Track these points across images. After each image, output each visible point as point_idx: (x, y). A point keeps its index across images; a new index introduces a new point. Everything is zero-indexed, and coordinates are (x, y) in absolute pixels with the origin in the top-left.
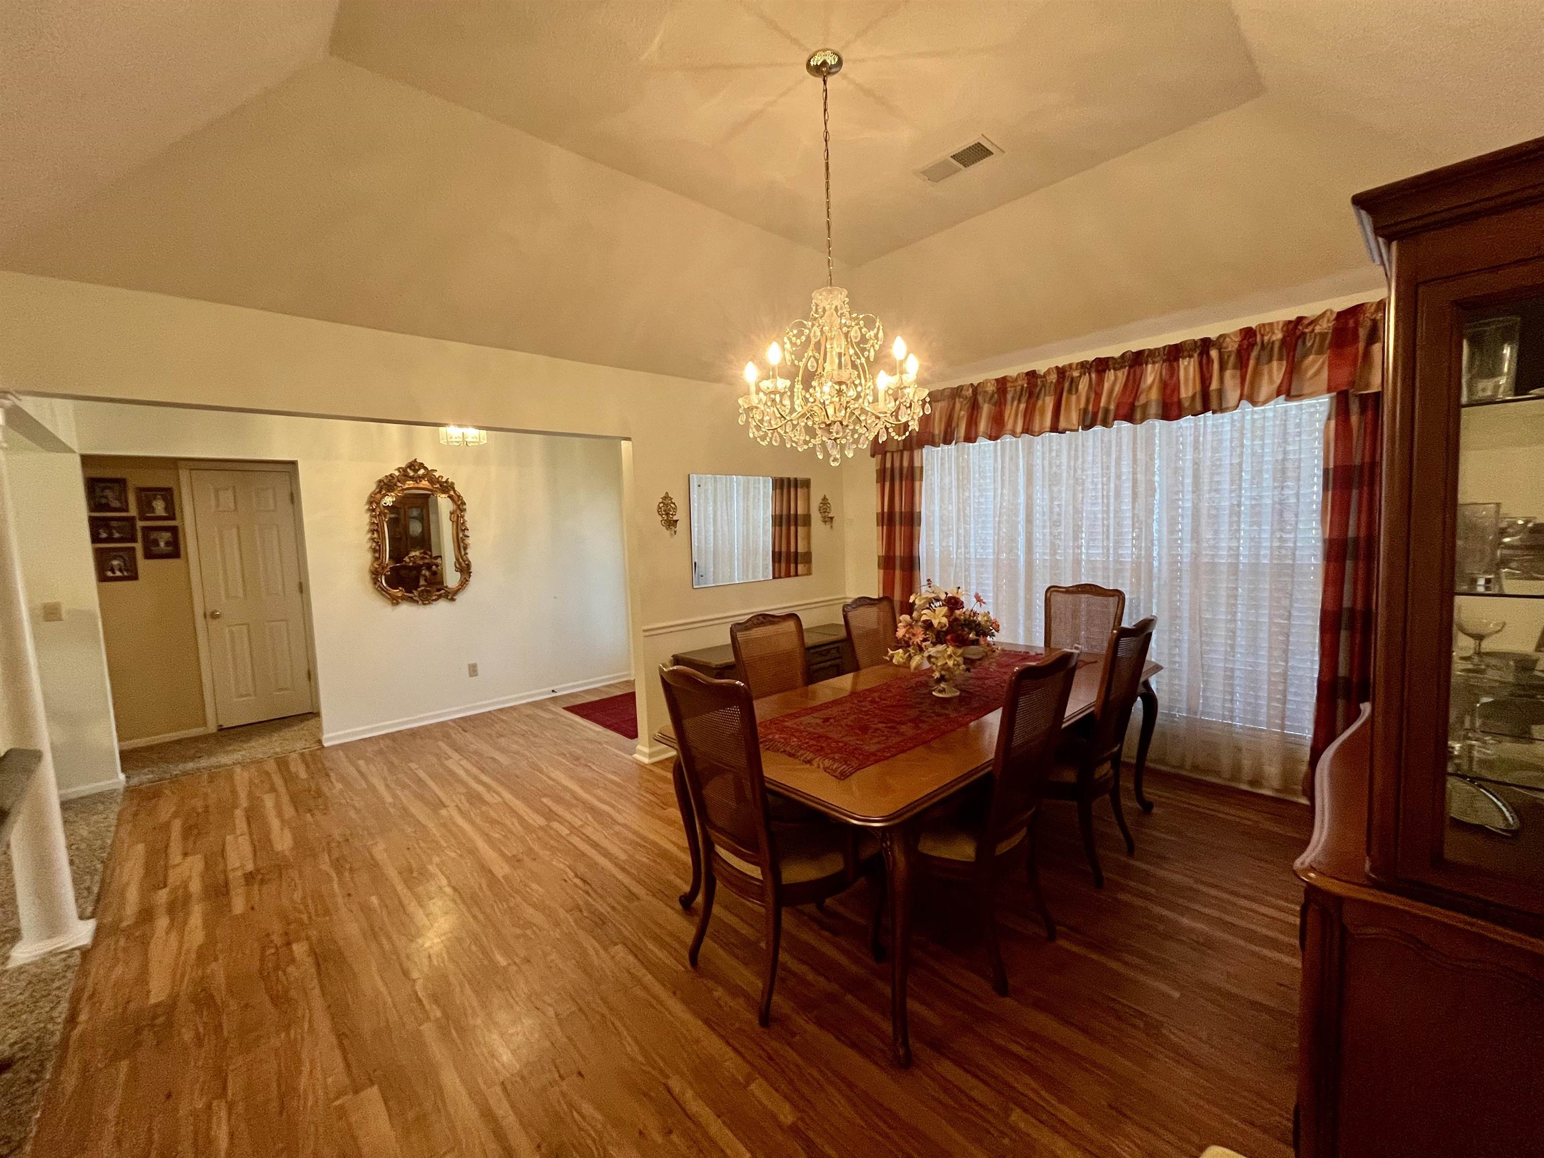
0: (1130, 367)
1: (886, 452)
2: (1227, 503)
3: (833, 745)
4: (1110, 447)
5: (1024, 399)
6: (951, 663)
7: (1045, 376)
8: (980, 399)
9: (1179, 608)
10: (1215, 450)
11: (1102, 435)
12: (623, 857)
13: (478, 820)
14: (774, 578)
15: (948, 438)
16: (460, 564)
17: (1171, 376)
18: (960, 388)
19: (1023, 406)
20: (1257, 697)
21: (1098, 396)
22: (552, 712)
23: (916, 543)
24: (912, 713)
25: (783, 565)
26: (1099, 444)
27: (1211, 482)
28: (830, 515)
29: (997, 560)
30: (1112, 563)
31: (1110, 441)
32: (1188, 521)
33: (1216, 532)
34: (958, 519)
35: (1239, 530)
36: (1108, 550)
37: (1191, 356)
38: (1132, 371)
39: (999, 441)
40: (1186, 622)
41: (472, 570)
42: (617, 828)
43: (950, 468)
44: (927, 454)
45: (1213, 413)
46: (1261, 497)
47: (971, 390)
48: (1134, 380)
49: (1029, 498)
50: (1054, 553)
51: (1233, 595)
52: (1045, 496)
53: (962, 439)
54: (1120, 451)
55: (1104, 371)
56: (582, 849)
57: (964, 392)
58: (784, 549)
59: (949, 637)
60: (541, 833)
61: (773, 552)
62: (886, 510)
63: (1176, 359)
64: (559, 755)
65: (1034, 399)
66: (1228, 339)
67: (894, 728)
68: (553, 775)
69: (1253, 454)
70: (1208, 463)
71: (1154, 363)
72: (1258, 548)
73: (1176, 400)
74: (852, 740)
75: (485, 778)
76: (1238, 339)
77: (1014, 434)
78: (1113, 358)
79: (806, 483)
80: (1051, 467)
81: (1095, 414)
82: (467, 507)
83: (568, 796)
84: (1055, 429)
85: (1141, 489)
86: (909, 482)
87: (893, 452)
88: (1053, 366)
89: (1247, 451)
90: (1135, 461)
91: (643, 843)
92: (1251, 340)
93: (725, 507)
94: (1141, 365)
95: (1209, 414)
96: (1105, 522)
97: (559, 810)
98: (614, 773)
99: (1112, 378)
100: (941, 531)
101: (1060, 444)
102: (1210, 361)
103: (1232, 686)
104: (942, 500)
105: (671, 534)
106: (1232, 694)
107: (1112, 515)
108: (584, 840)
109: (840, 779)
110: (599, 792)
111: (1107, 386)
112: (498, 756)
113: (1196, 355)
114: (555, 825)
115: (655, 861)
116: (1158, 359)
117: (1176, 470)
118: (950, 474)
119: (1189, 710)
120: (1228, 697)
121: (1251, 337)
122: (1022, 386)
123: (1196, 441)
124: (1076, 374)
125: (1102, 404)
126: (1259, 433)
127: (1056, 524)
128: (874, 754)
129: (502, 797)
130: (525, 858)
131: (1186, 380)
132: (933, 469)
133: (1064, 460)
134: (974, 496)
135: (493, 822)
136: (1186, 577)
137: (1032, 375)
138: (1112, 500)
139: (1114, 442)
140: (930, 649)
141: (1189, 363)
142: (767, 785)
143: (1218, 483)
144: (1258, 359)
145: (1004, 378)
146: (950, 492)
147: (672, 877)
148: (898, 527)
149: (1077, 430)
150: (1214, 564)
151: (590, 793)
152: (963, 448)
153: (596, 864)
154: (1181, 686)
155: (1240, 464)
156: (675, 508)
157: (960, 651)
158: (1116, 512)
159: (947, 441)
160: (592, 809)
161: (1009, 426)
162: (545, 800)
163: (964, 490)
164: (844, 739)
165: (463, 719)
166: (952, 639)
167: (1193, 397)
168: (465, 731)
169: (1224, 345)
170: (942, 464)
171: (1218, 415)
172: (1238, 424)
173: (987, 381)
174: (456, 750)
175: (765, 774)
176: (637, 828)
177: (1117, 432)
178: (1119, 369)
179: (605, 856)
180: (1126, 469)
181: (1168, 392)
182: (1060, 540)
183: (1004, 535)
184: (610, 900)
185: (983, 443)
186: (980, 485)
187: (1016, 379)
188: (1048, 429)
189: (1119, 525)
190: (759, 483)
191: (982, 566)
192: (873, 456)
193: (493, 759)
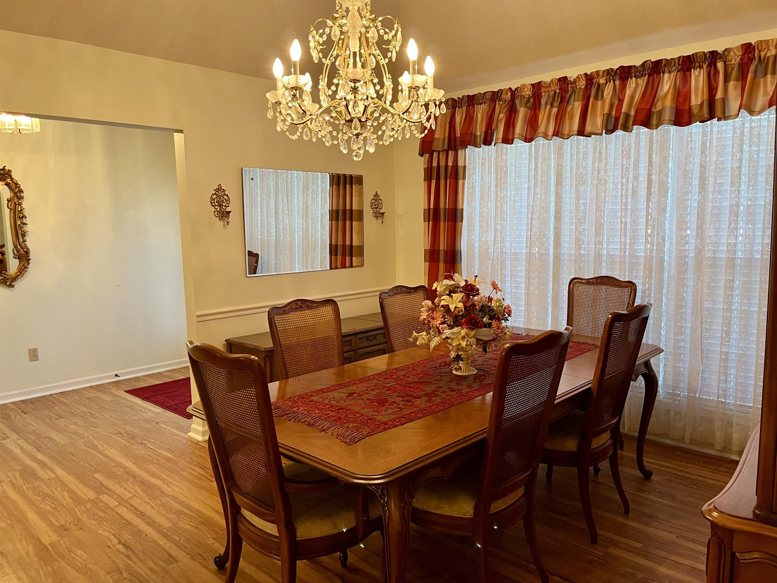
0: (649, 76)
1: (433, 152)
2: (728, 204)
3: (351, 416)
4: (630, 150)
5: (556, 104)
6: (464, 344)
7: (575, 82)
8: (517, 102)
9: (683, 299)
10: (719, 154)
11: (624, 139)
12: (167, 524)
13: (30, 494)
14: (331, 268)
15: (489, 139)
16: (18, 251)
17: (684, 85)
18: (500, 92)
19: (555, 110)
20: (746, 378)
21: (621, 101)
22: (114, 395)
23: (458, 238)
24: (429, 389)
25: (339, 258)
26: (619, 147)
27: (714, 184)
28: (382, 211)
29: (529, 254)
30: (627, 257)
31: (630, 145)
32: (694, 218)
33: (718, 230)
34: (496, 216)
35: (736, 229)
36: (625, 245)
37: (701, 67)
38: (651, 78)
39: (533, 143)
40: (689, 311)
41: (31, 257)
42: (164, 499)
43: (490, 167)
44: (470, 154)
45: (719, 120)
46: (755, 199)
47: (509, 93)
48: (652, 88)
49: (559, 196)
50: (578, 247)
51: (730, 287)
52: (573, 195)
53: (500, 141)
54: (638, 153)
55: (627, 79)
56: (129, 519)
57: (503, 96)
58: (340, 243)
59: (464, 320)
60: (89, 505)
61: (331, 245)
62: (432, 206)
63: (689, 70)
64: (115, 434)
65: (564, 104)
66: (732, 53)
67: (409, 401)
68: (107, 452)
69: (750, 159)
70: (713, 167)
71: (670, 72)
72: (752, 244)
73: (687, 107)
74: (369, 412)
75: (40, 456)
76: (740, 53)
77: (546, 136)
78: (635, 66)
79: (359, 180)
80: (578, 168)
81: (617, 119)
82: (25, 194)
83: (120, 471)
84: (581, 132)
85: (655, 189)
86: (452, 181)
87: (439, 152)
88: (582, 73)
89: (746, 156)
90: (650, 163)
91: (186, 511)
92: (750, 55)
93: (286, 202)
94: (659, 73)
95: (715, 121)
96: (623, 220)
97: (110, 484)
98: (168, 450)
99: (633, 85)
100: (481, 227)
101: (586, 147)
102: (716, 71)
103: (726, 368)
104: (482, 197)
105: (224, 225)
106: (726, 375)
107: (629, 214)
108: (130, 511)
109: (349, 444)
110: (152, 468)
111: (628, 92)
112: (54, 435)
113: (705, 66)
114: (105, 497)
115: (196, 528)
116: (674, 68)
117: (686, 173)
118: (490, 173)
119: (689, 390)
120: (722, 378)
121: (750, 52)
122: (555, 92)
123: (704, 145)
124: (602, 81)
125: (623, 110)
126: (755, 140)
127: (580, 221)
128: (385, 423)
129: (55, 473)
130: (74, 528)
131: (697, 88)
132: (474, 168)
133: (590, 162)
134: (511, 194)
135: (45, 496)
136: (691, 269)
137: (563, 80)
138: (629, 200)
139: (633, 145)
140: (446, 331)
141: (699, 73)
142: (281, 450)
143: (721, 184)
144: (755, 72)
145: (539, 83)
146: (490, 190)
147: (211, 541)
148: (442, 223)
149: (601, 134)
150: (715, 258)
151: (142, 468)
152: (502, 149)
153: (140, 531)
154: (683, 368)
155: (740, 167)
156: (229, 200)
157: (473, 333)
158: (632, 211)
159: (487, 141)
160: (143, 483)
161: (542, 129)
162: (97, 476)
163: (501, 188)
164: (361, 411)
165: (24, 402)
166: (465, 322)
167: (702, 104)
168: (25, 413)
169: (729, 58)
170: (483, 164)
171: (722, 122)
172: (738, 131)
173: (524, 86)
174: (14, 431)
175: (278, 441)
176: (184, 499)
177: (636, 137)
178: (640, 77)
179: (149, 524)
180: (643, 172)
181: (681, 100)
182: (584, 235)
183: (536, 230)
184: (150, 564)
185: (519, 144)
186: (516, 184)
187: (550, 85)
188: (575, 133)
189: (635, 222)
190: (318, 179)
191: (516, 259)
192: (421, 154)
193: (50, 438)
